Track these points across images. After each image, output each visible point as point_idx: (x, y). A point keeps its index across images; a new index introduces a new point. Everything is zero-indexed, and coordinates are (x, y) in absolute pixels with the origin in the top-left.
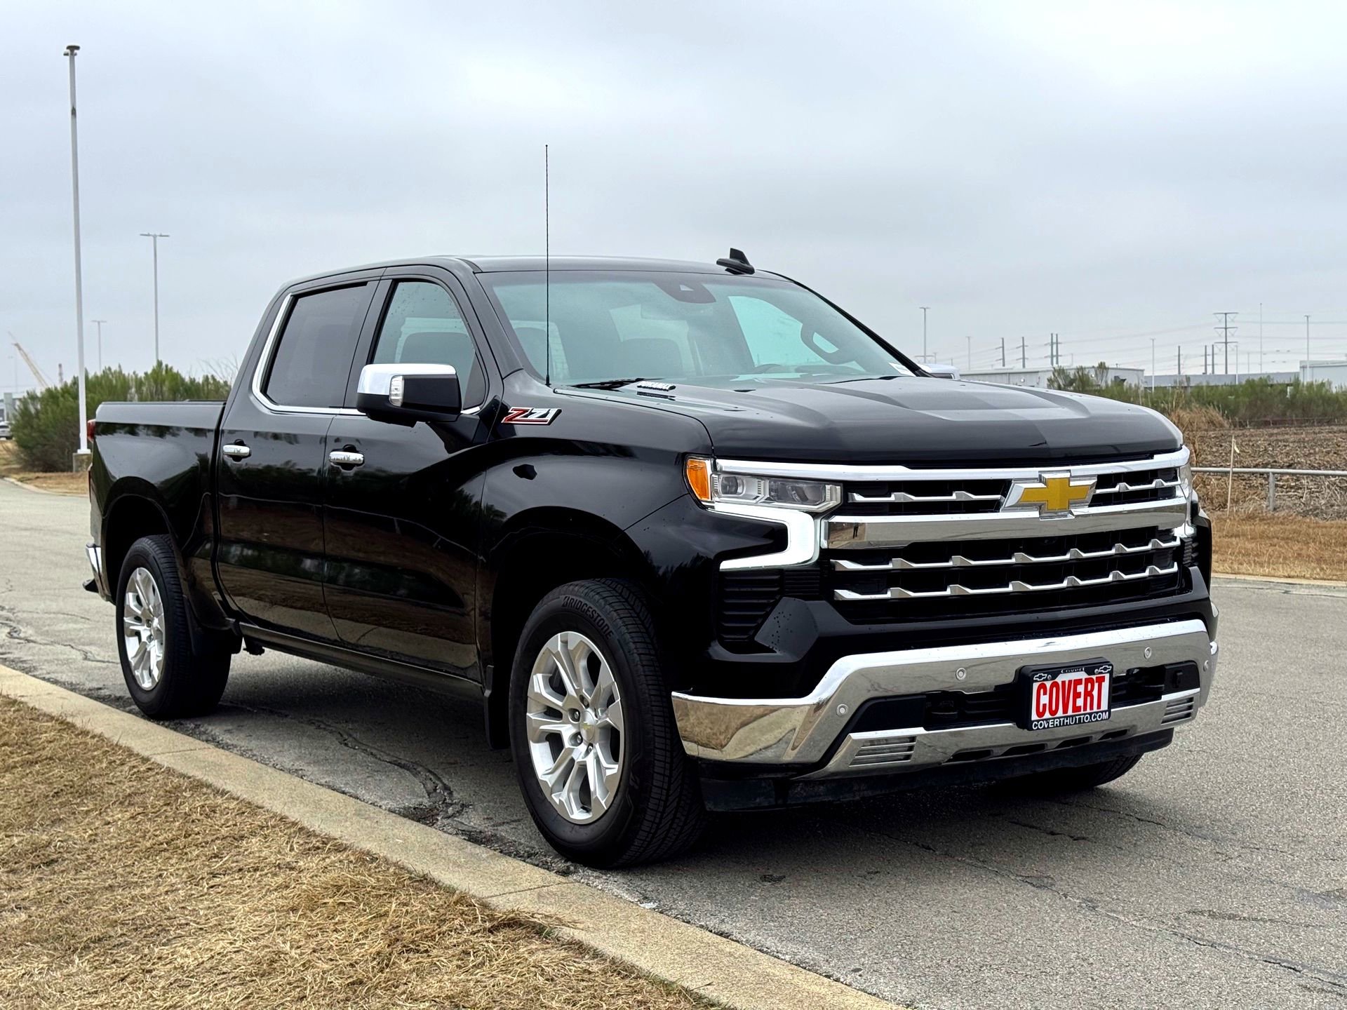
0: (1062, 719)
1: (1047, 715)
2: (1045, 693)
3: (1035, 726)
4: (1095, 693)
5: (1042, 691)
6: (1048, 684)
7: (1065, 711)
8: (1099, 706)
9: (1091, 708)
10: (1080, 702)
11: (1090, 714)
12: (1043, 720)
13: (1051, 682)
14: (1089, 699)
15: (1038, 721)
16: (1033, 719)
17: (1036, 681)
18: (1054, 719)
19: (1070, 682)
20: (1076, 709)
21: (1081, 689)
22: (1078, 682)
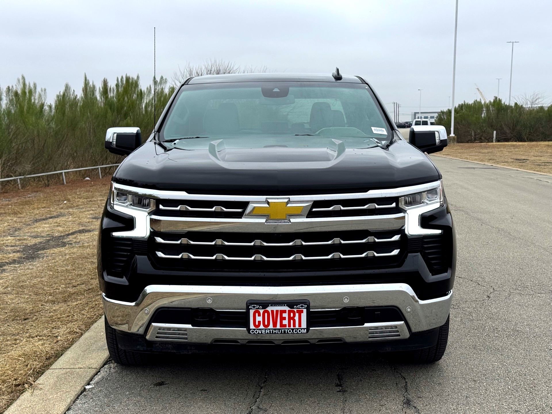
0: (271, 330)
1: (262, 327)
2: (259, 315)
3: (252, 332)
4: (297, 318)
5: (257, 314)
6: (261, 311)
7: (275, 325)
8: (300, 325)
9: (294, 325)
10: (285, 322)
11: (293, 330)
12: (258, 329)
13: (263, 310)
14: (292, 321)
15: (254, 329)
16: (251, 328)
17: (252, 309)
18: (266, 329)
19: (277, 311)
20: (282, 325)
21: (285, 315)
22: (285, 312)
